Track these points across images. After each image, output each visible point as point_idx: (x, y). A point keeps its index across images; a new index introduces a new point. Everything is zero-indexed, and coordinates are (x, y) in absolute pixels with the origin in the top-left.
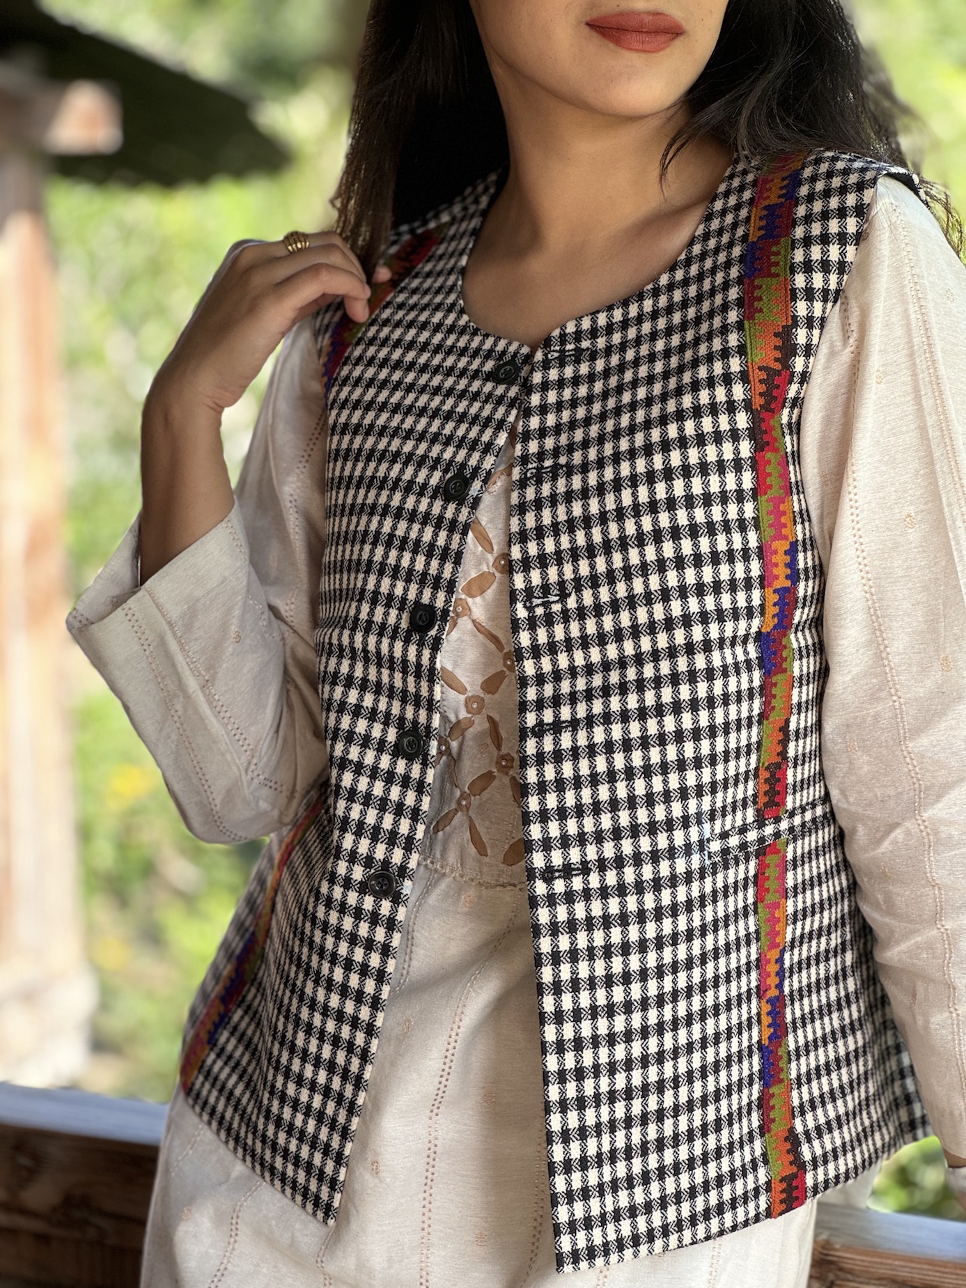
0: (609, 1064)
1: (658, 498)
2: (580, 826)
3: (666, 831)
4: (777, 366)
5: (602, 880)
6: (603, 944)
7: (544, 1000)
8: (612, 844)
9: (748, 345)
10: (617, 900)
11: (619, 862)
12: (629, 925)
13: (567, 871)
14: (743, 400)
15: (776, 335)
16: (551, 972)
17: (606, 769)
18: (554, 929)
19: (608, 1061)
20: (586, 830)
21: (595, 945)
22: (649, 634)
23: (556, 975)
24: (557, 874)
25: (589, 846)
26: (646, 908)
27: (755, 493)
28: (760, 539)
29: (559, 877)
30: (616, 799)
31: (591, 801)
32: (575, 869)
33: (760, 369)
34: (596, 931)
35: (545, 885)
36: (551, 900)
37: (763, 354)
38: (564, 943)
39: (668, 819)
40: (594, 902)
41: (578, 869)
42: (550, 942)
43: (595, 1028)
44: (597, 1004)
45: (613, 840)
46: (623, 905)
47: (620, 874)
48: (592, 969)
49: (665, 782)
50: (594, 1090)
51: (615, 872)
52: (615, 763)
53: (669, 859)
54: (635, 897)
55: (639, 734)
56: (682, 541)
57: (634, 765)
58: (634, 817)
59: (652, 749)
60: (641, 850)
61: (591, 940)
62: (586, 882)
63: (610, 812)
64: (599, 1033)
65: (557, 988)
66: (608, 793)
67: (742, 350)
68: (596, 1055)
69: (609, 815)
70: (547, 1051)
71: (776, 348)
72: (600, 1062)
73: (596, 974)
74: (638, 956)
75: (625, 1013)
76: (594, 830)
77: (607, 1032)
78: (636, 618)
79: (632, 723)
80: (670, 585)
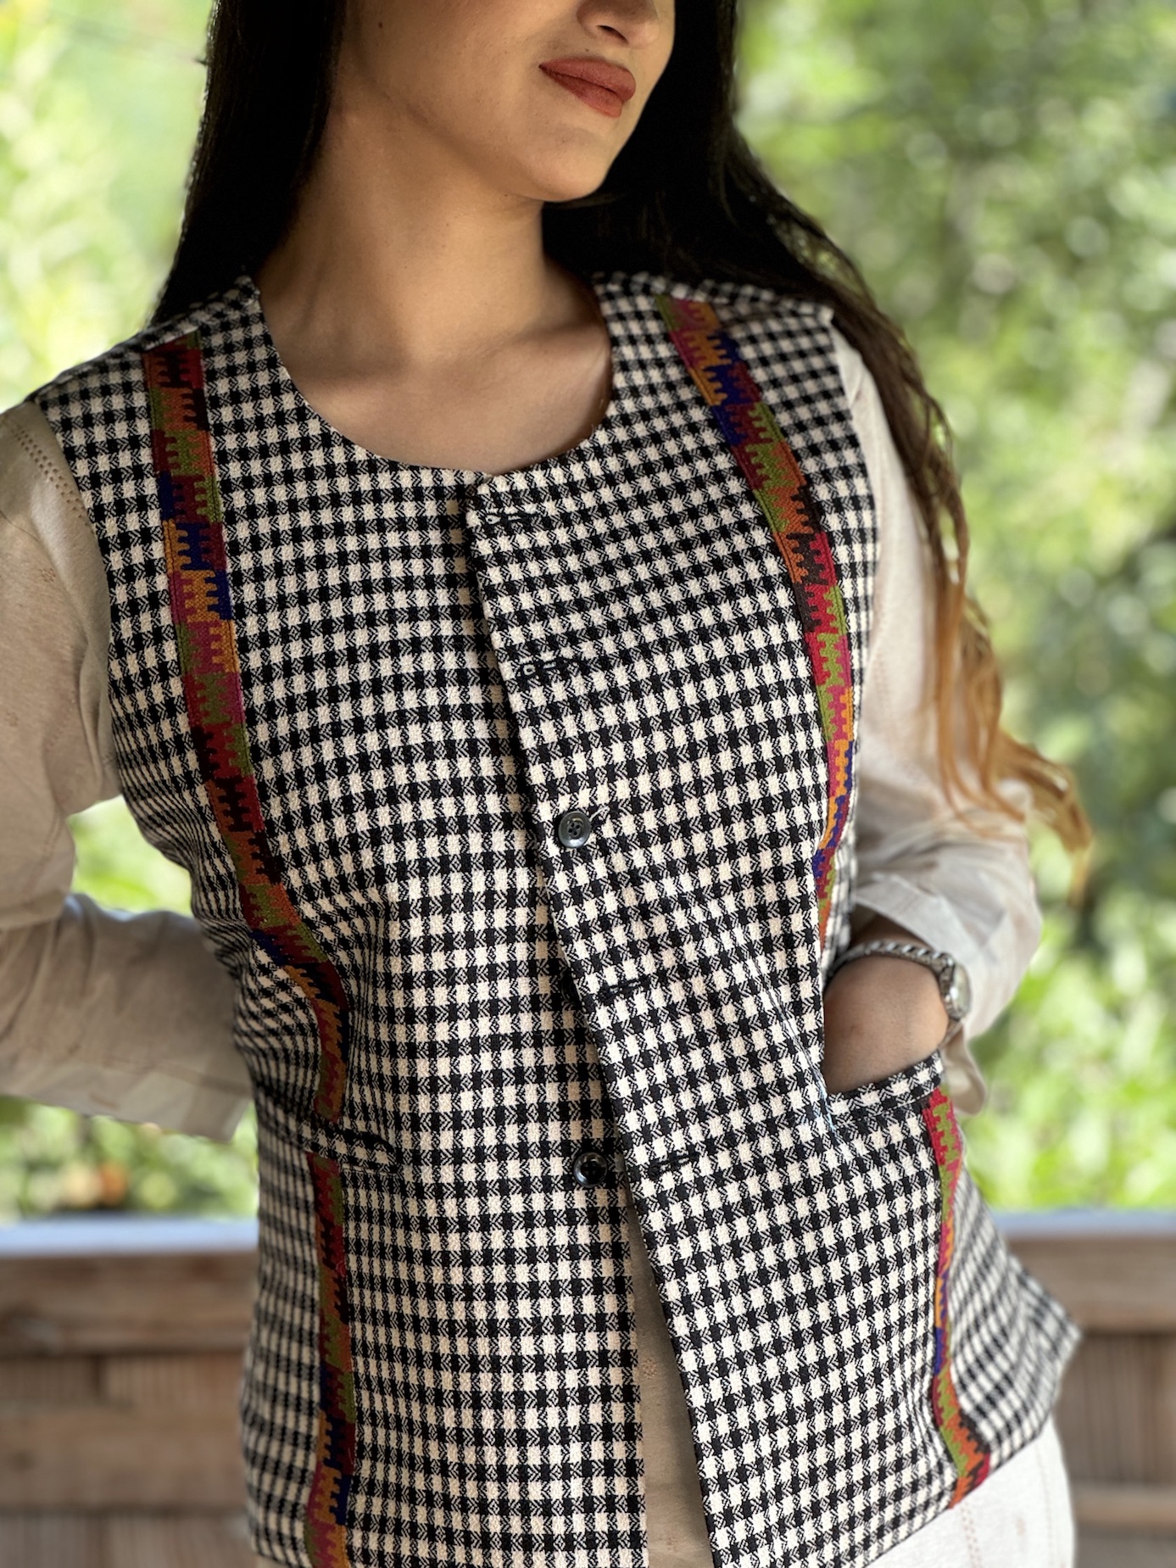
0: (762, 1384)
2: (678, 1104)
3: (780, 1094)
4: (807, 530)
5: (714, 1164)
6: (729, 1241)
7: (675, 1322)
8: (718, 1119)
9: (768, 515)
10: (736, 1185)
11: (730, 1140)
12: (754, 1212)
13: (673, 1161)
14: (780, 575)
15: (794, 498)
16: (677, 1287)
17: (693, 1032)
18: (672, 1235)
19: (759, 1381)
20: (685, 1107)
21: (720, 1243)
23: (684, 1290)
24: (663, 1168)
25: (691, 1126)
26: (771, 1188)
27: (813, 682)
28: (823, 736)
29: (667, 1170)
30: (713, 1064)
31: (684, 1072)
32: (681, 1157)
33: (790, 537)
34: (718, 1227)
35: (653, 1184)
36: (662, 1200)
37: (789, 521)
38: (685, 1249)
39: (779, 1079)
40: (709, 1192)
41: (685, 1156)
42: (669, 1251)
43: (737, 1344)
44: (735, 1314)
45: (718, 1114)
46: (743, 1189)
47: (734, 1154)
48: (722, 1273)
49: (768, 1036)
50: (748, 1420)
51: (727, 1152)
52: (704, 1023)
53: (789, 1127)
54: (756, 1178)
55: (727, 985)
56: (741, 749)
57: (727, 1022)
58: (738, 1084)
59: (744, 999)
60: (754, 1121)
61: (714, 1239)
62: (696, 1170)
63: (710, 1081)
64: (743, 1349)
65: (687, 1305)
66: (702, 1060)
67: (762, 521)
68: (744, 1377)
69: (709, 1085)
70: (689, 1384)
71: (800, 512)
72: (751, 1384)
73: (728, 1279)
74: (772, 1248)
75: (769, 1320)
76: (694, 1106)
77: (752, 1346)
78: (691, 847)
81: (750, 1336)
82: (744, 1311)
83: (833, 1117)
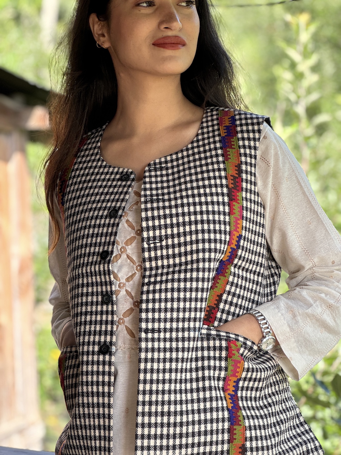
0: (162, 401)
1: (197, 211)
2: (160, 316)
3: (188, 322)
4: (237, 176)
5: (165, 336)
6: (163, 358)
7: (140, 375)
8: (169, 323)
9: (227, 168)
10: (169, 343)
11: (171, 330)
12: (173, 352)
13: (153, 331)
14: (226, 184)
15: (236, 166)
16: (144, 365)
17: (171, 297)
18: (147, 350)
19: (161, 400)
20: (161, 317)
21: (160, 357)
22: (190, 255)
23: (146, 367)
24: (149, 331)
25: (161, 323)
26: (179, 347)
27: (229, 214)
28: (230, 229)
29: (150, 332)
30: (173, 308)
31: (164, 307)
32: (156, 330)
33: (231, 176)
34: (161, 353)
35: (145, 334)
36: (147, 340)
37: (232, 171)
38: (150, 355)
39: (189, 318)
40: (161, 342)
41: (157, 330)
42: (145, 354)
43: (158, 387)
44: (159, 379)
45: (170, 322)
46: (171, 345)
47: (171, 334)
48: (159, 366)
49: (190, 305)
50: (155, 410)
51: (169, 333)
52: (174, 296)
53: (188, 331)
54: (175, 343)
55: (184, 287)
56: (204, 225)
57: (180, 297)
58: (178, 315)
59: (187, 292)
60: (179, 327)
61: (159, 356)
62: (159, 335)
63: (171, 312)
64: (159, 389)
65: (145, 371)
66: (171, 306)
67: (225, 170)
68: (157, 397)
69: (170, 313)
70: (139, 393)
71: (236, 170)
72: (158, 400)
73: (160, 368)
74: (175, 363)
75: (169, 383)
76: (164, 317)
77: (162, 389)
78: (186, 249)
79: (181, 283)
80: (199, 238)
81: (162, 386)
82: (162, 379)
83: (201, 333)
